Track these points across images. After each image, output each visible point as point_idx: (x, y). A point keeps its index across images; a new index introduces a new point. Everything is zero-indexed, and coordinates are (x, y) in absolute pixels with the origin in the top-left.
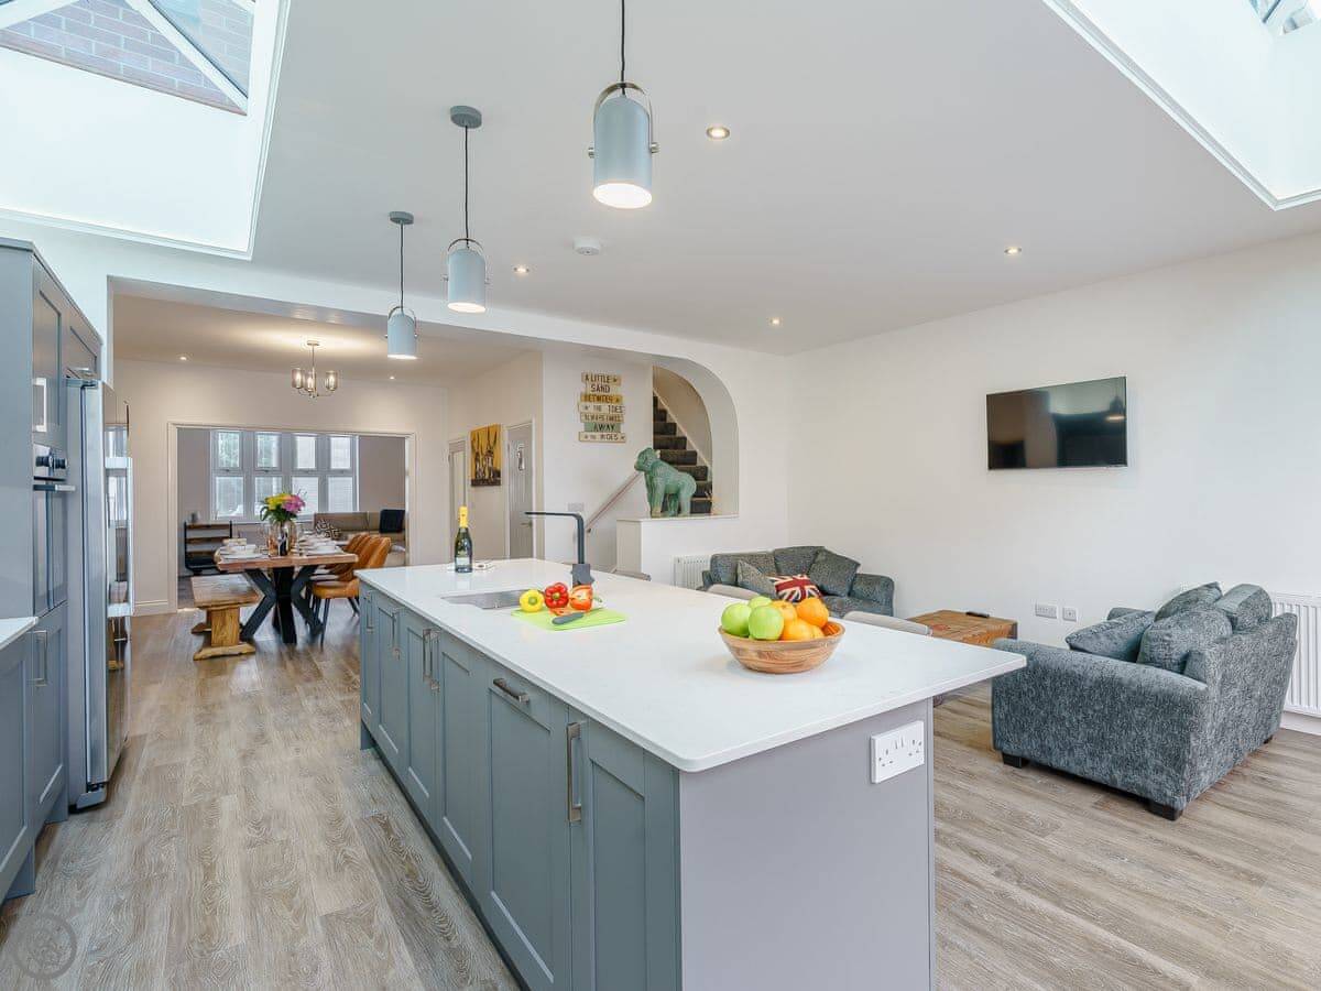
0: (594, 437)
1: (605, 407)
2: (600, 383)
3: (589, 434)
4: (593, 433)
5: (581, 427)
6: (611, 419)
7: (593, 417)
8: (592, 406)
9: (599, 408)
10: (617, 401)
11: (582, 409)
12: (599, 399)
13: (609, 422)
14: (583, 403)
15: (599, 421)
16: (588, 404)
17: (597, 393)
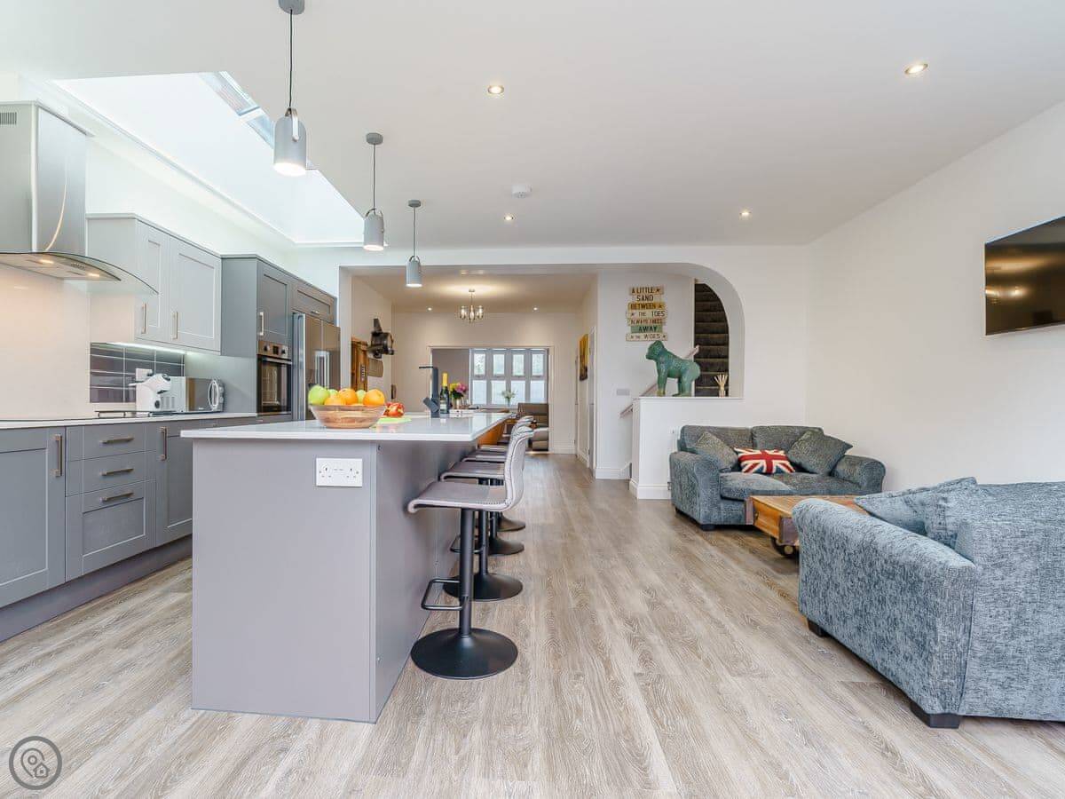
0: (639, 337)
1: (649, 313)
2: (645, 294)
3: (634, 335)
4: (638, 334)
5: (629, 329)
6: (654, 321)
7: (638, 322)
8: (637, 312)
9: (643, 314)
10: (660, 306)
11: (629, 316)
12: (643, 306)
13: (653, 325)
14: (630, 311)
15: (644, 324)
16: (634, 311)
17: (642, 302)
